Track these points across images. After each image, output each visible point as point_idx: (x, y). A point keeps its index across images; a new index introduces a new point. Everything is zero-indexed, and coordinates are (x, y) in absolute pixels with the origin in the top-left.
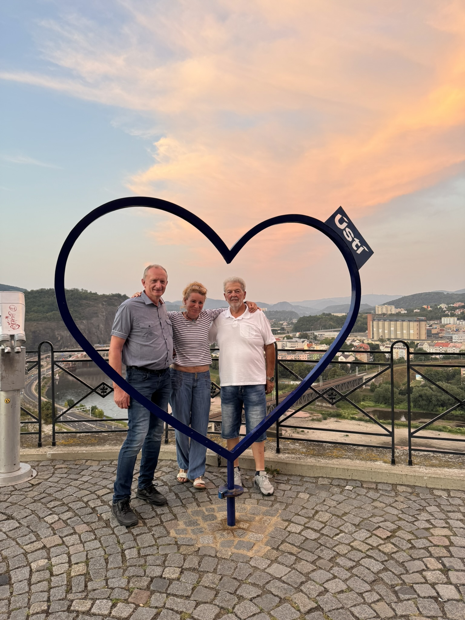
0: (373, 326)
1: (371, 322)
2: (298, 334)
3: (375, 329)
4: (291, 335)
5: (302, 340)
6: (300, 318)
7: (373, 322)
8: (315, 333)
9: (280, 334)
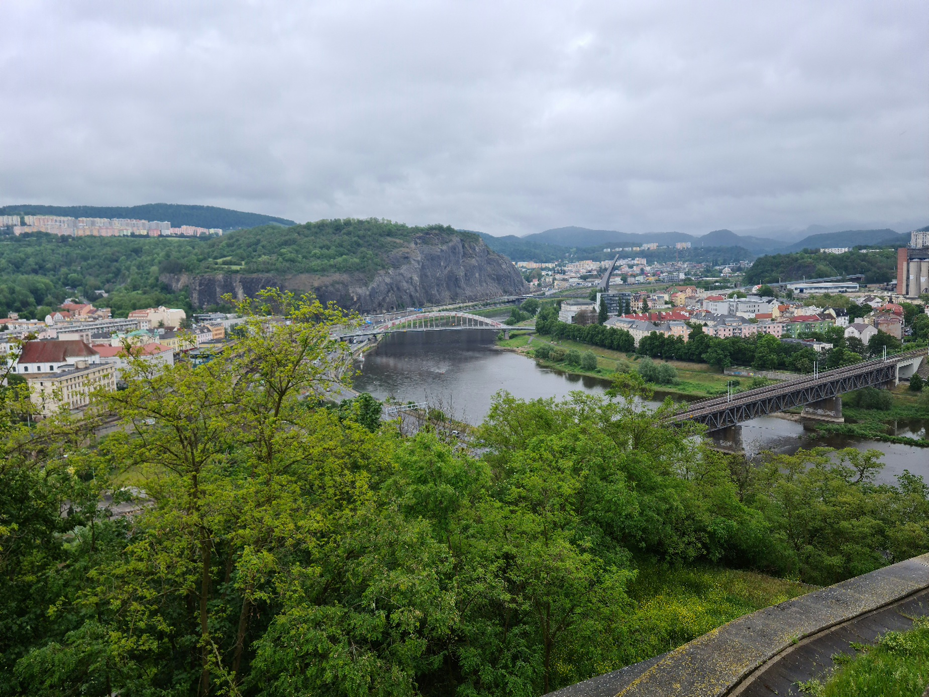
0: (908, 271)
1: (905, 264)
2: (755, 289)
3: (912, 277)
4: (742, 290)
5: (765, 299)
6: (759, 259)
7: (908, 264)
8: (789, 287)
9: (721, 288)
